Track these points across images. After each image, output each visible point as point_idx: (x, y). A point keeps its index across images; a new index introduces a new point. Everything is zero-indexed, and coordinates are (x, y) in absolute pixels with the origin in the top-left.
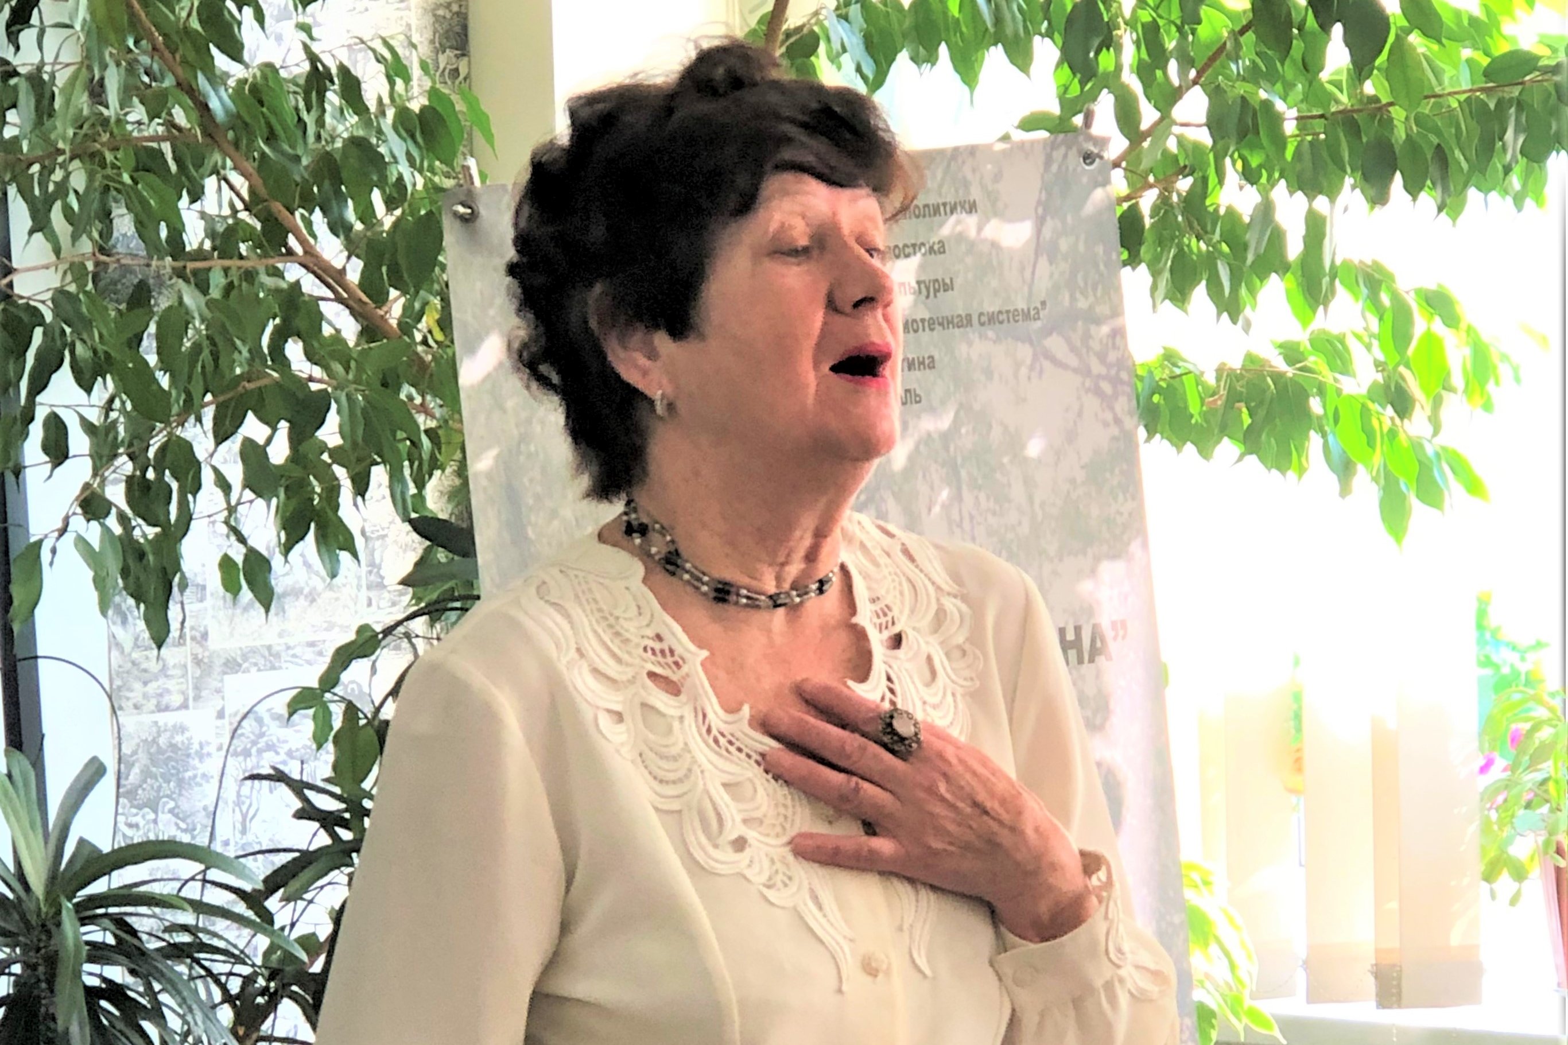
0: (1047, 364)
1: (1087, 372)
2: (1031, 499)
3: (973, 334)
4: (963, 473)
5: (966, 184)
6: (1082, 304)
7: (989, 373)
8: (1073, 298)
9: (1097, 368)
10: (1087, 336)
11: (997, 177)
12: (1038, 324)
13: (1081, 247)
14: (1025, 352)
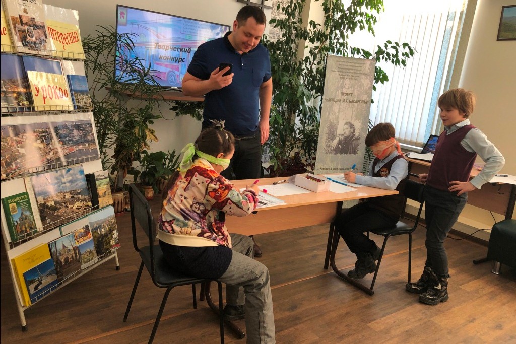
7: (363, 78)
8: (370, 73)
9: (371, 79)
11: (367, 62)
12: (367, 75)
13: (372, 69)
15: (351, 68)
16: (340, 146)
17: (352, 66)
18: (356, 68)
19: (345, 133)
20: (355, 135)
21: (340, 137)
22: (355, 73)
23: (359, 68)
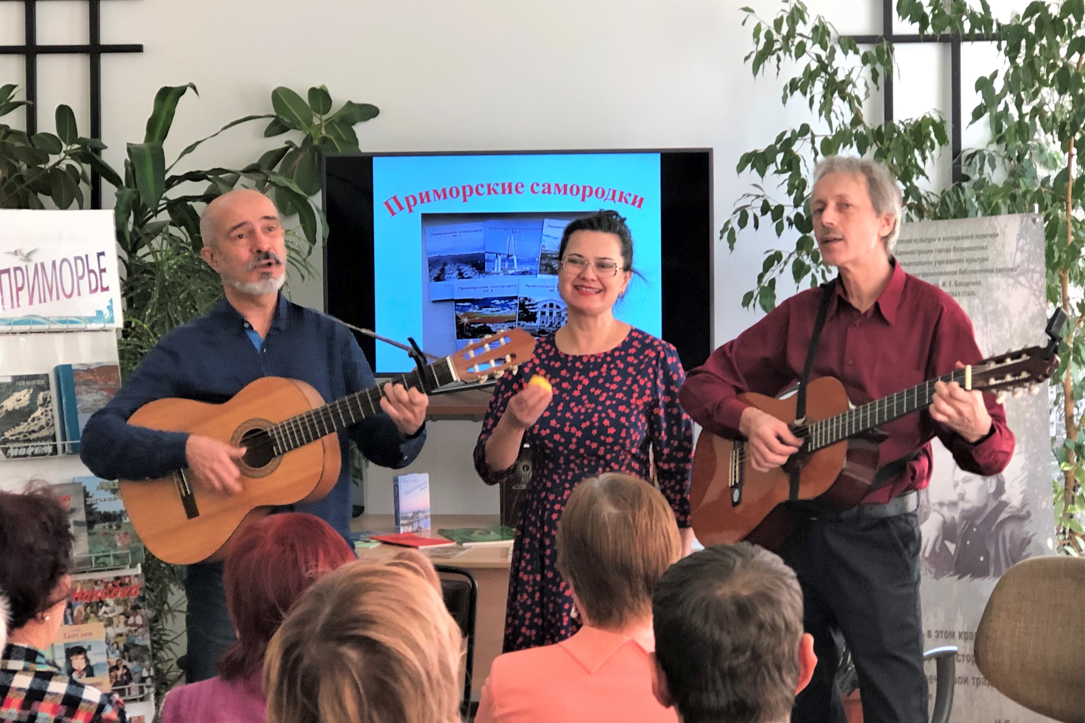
0: (1019, 286)
1: (1031, 288)
2: (1010, 327)
3: (994, 275)
4: (989, 318)
5: (996, 228)
6: (1032, 267)
7: (999, 287)
8: (1028, 265)
9: (1035, 287)
10: (1032, 277)
11: (1006, 226)
12: (1016, 273)
13: (1032, 249)
14: (1011, 281)
15: (943, 256)
16: (952, 547)
17: (948, 251)
18: (965, 255)
19: (962, 497)
20: (1005, 504)
21: (945, 511)
22: (963, 272)
23: (978, 254)
